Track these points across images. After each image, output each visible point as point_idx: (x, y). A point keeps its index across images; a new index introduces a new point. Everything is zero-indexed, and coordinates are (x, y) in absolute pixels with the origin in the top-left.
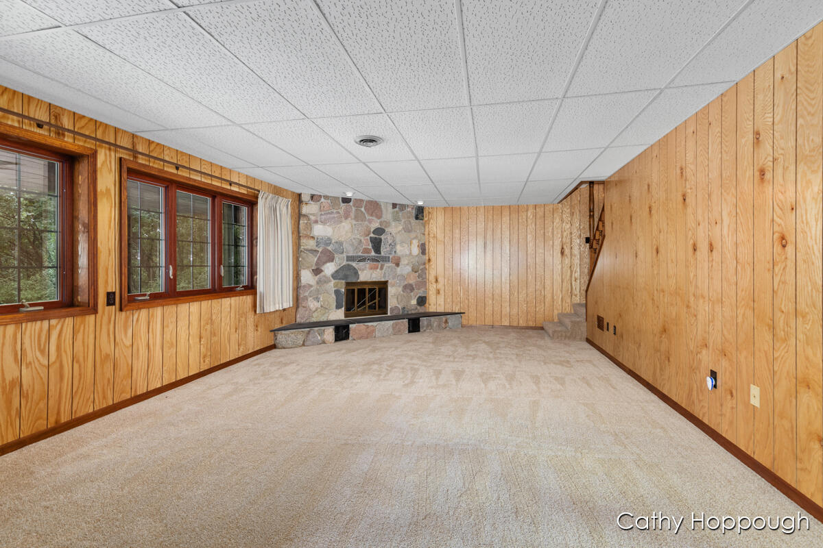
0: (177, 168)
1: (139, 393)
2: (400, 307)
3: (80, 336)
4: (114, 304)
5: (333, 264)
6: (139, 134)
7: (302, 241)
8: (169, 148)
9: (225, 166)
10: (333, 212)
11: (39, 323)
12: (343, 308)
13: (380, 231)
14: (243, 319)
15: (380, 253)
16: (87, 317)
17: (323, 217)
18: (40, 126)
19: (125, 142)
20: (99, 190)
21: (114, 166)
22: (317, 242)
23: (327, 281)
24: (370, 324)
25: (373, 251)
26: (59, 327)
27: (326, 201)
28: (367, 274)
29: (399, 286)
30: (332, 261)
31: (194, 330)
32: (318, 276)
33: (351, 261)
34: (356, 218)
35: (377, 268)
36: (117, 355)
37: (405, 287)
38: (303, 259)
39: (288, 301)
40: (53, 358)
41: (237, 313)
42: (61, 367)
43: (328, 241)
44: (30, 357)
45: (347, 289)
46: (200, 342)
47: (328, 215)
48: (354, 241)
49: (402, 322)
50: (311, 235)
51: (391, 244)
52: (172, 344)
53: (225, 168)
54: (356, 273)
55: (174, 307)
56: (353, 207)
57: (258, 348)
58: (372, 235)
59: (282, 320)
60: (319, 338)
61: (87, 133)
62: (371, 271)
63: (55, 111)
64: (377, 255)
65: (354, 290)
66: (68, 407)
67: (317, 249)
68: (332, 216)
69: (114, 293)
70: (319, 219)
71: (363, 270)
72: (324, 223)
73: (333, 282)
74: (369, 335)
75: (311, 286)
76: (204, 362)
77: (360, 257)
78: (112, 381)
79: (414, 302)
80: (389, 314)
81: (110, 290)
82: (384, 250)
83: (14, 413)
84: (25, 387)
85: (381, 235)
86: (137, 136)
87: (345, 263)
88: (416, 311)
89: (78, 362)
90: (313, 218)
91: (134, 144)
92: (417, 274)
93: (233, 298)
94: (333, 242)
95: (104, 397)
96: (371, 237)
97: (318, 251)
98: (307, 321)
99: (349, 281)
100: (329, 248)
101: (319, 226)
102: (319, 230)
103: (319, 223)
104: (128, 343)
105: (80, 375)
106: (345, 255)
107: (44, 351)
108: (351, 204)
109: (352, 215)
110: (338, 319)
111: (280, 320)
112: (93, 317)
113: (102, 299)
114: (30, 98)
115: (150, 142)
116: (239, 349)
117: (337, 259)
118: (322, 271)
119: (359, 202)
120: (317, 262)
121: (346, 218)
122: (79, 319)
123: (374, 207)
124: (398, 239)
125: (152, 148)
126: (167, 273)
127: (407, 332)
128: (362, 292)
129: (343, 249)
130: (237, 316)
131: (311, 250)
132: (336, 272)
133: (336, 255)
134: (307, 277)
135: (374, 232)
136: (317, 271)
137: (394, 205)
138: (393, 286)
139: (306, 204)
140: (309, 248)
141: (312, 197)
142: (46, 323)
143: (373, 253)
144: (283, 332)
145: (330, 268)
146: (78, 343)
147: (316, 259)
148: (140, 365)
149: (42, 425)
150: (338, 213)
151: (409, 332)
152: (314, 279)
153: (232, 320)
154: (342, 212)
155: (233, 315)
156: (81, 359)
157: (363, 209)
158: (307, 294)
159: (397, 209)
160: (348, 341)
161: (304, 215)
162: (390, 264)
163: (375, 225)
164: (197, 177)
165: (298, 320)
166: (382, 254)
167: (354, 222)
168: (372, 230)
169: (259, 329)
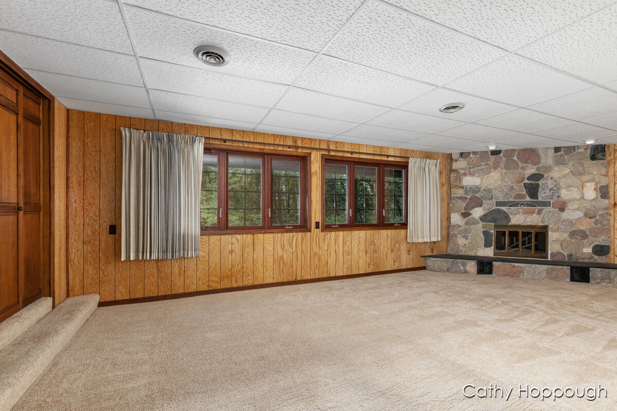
0: (352, 154)
1: (331, 275)
2: (566, 254)
3: (304, 242)
4: (319, 228)
5: (481, 208)
6: (331, 140)
7: (452, 191)
8: (347, 143)
9: (383, 146)
10: (481, 165)
11: (289, 234)
12: (493, 247)
13: (537, 177)
14: (398, 245)
15: (538, 199)
16: (307, 233)
17: (471, 170)
18: (289, 148)
19: (324, 146)
20: (312, 172)
21: (319, 159)
22: (466, 191)
23: (475, 222)
24: (517, 264)
25: (528, 197)
26: (296, 236)
27: (474, 156)
28: (519, 218)
29: (565, 232)
30: (481, 206)
31: (362, 246)
32: (466, 219)
33: (500, 206)
34: (506, 167)
35: (534, 212)
36: (320, 253)
37: (573, 234)
38: (453, 204)
39: (436, 236)
40: (294, 250)
41: (393, 241)
42: (297, 254)
43: (476, 189)
44: (286, 248)
45: (497, 231)
46: (366, 255)
47: (477, 168)
48: (504, 188)
49: (562, 269)
50: (461, 185)
51: (552, 189)
52: (349, 253)
53: (384, 147)
54: (507, 217)
55: (350, 232)
56: (503, 158)
57: (411, 267)
58: (526, 181)
59: (432, 250)
60: (462, 268)
61: (307, 146)
62: (526, 215)
63: (295, 139)
64: (533, 200)
65: (505, 232)
66: (300, 274)
67: (466, 196)
68: (481, 168)
69: (319, 222)
70: (467, 172)
71: (515, 214)
72: (472, 174)
73: (481, 223)
74: (515, 275)
75: (459, 226)
76: (369, 267)
77: (512, 202)
78: (318, 266)
79: (588, 250)
80: (549, 259)
81: (317, 221)
82: (542, 196)
83: (281, 270)
84: (284, 261)
85: (539, 180)
86: (330, 141)
87: (495, 207)
88: (592, 261)
89: (304, 254)
90: (462, 171)
91: (328, 146)
92: (594, 220)
93: (389, 230)
94: (482, 189)
95: (315, 273)
96: (525, 184)
97: (467, 198)
98: (457, 254)
99: (499, 223)
100: (478, 195)
101: (468, 177)
102: (468, 181)
103: (468, 174)
104: (326, 249)
105: (305, 260)
106: (494, 201)
107: (291, 246)
108: (501, 155)
109: (502, 165)
110: (486, 255)
111: (431, 250)
112: (309, 233)
113: (313, 225)
114: (286, 136)
115: (337, 142)
116: (394, 265)
117: (485, 205)
118: (470, 214)
119: (509, 153)
120: (465, 207)
121: (495, 168)
122: (304, 233)
123: (529, 154)
124: (563, 183)
125: (337, 146)
126: (349, 213)
127: (568, 280)
128: (514, 235)
129: (492, 195)
130: (393, 243)
131: (460, 197)
132: (485, 215)
133: (484, 201)
134: (456, 219)
135: (528, 179)
136: (465, 215)
137: (557, 150)
138: (554, 231)
139: (456, 161)
140: (459, 196)
141: (462, 154)
142: (291, 234)
143: (528, 199)
144: (431, 259)
145: (478, 212)
146: (304, 245)
147: (465, 204)
148: (331, 261)
149: (291, 279)
150: (488, 164)
151: (572, 280)
152: (463, 220)
153: (389, 244)
154: (491, 163)
155: (389, 241)
156: (305, 253)
157: (515, 158)
158: (456, 232)
159: (562, 152)
160: (491, 275)
161: (454, 170)
162: (551, 209)
163: (531, 170)
164: (365, 157)
165: (449, 252)
166: (540, 199)
167: (504, 171)
168: (527, 176)
169: (411, 253)
